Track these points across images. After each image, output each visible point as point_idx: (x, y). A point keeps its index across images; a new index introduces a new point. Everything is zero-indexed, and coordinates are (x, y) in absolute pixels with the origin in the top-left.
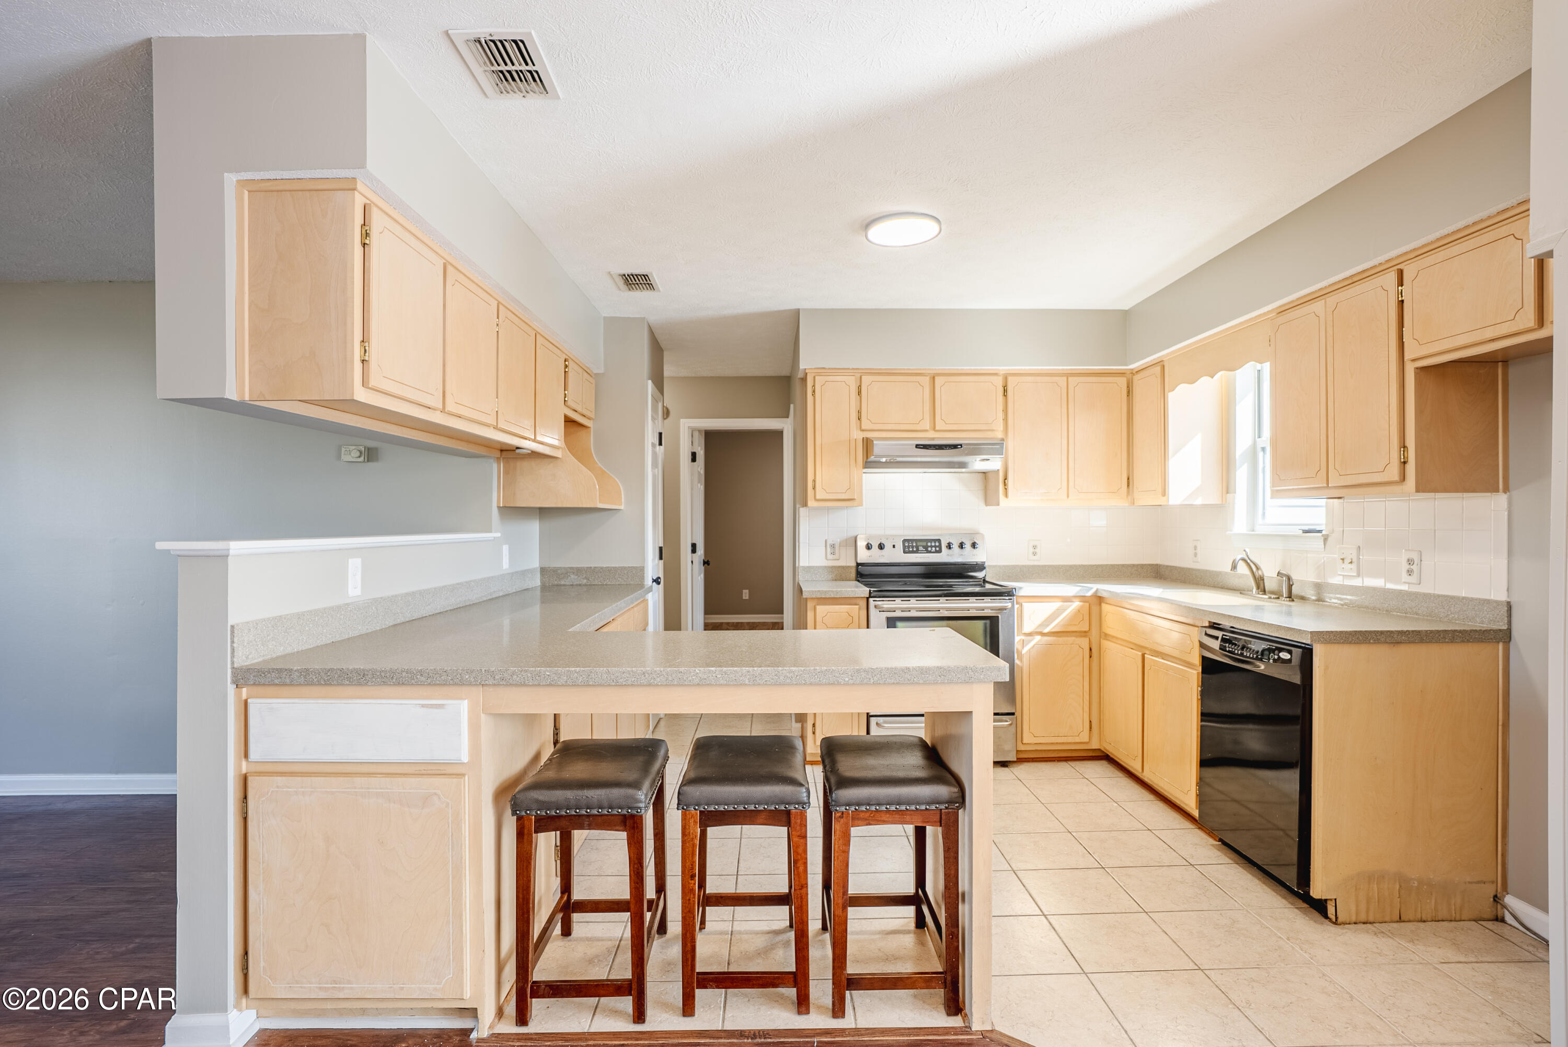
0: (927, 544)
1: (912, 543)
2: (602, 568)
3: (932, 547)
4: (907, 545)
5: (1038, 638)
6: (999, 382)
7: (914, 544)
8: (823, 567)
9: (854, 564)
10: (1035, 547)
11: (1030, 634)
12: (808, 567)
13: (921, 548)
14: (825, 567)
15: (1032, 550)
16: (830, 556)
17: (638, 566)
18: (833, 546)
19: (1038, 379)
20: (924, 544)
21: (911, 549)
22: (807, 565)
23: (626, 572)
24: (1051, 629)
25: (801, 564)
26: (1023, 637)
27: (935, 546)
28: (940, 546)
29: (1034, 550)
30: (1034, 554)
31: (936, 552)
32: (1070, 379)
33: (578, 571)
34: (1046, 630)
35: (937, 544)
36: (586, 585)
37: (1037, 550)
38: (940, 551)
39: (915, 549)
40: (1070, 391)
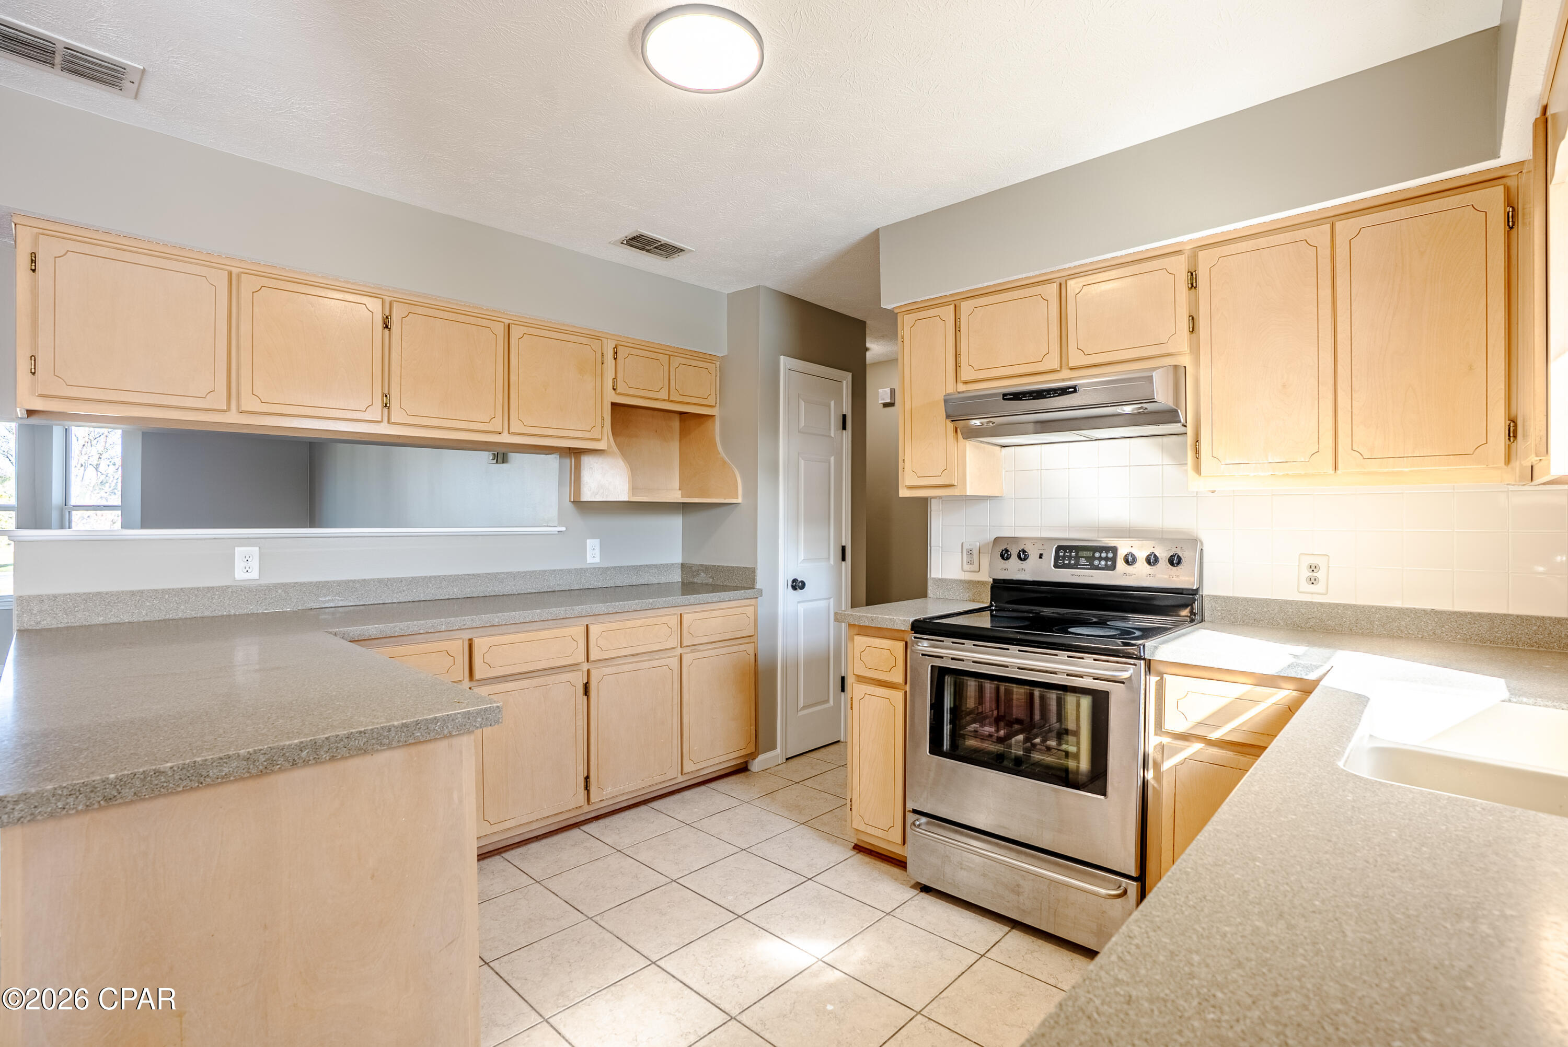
0: (1093, 554)
1: (1071, 552)
2: (723, 567)
3: (1100, 559)
4: (1061, 554)
5: (1197, 746)
6: (1180, 266)
7: (1073, 554)
8: (958, 580)
9: (991, 580)
10: (1313, 568)
11: (1185, 737)
12: (939, 579)
13: (1083, 561)
14: (961, 581)
15: (1307, 573)
16: (967, 567)
17: (751, 567)
18: (970, 552)
19: (1263, 242)
20: (1089, 554)
21: (1067, 562)
22: (940, 577)
23: (741, 573)
24: (1223, 736)
25: (933, 576)
26: (1166, 740)
27: (1106, 559)
28: (1114, 560)
29: (1311, 574)
30: (1313, 581)
31: (1106, 568)
32: (1339, 225)
33: (706, 569)
34: (1216, 735)
35: (1110, 555)
36: (711, 585)
37: (1320, 575)
38: (1113, 567)
39: (1073, 562)
40: (1338, 251)
